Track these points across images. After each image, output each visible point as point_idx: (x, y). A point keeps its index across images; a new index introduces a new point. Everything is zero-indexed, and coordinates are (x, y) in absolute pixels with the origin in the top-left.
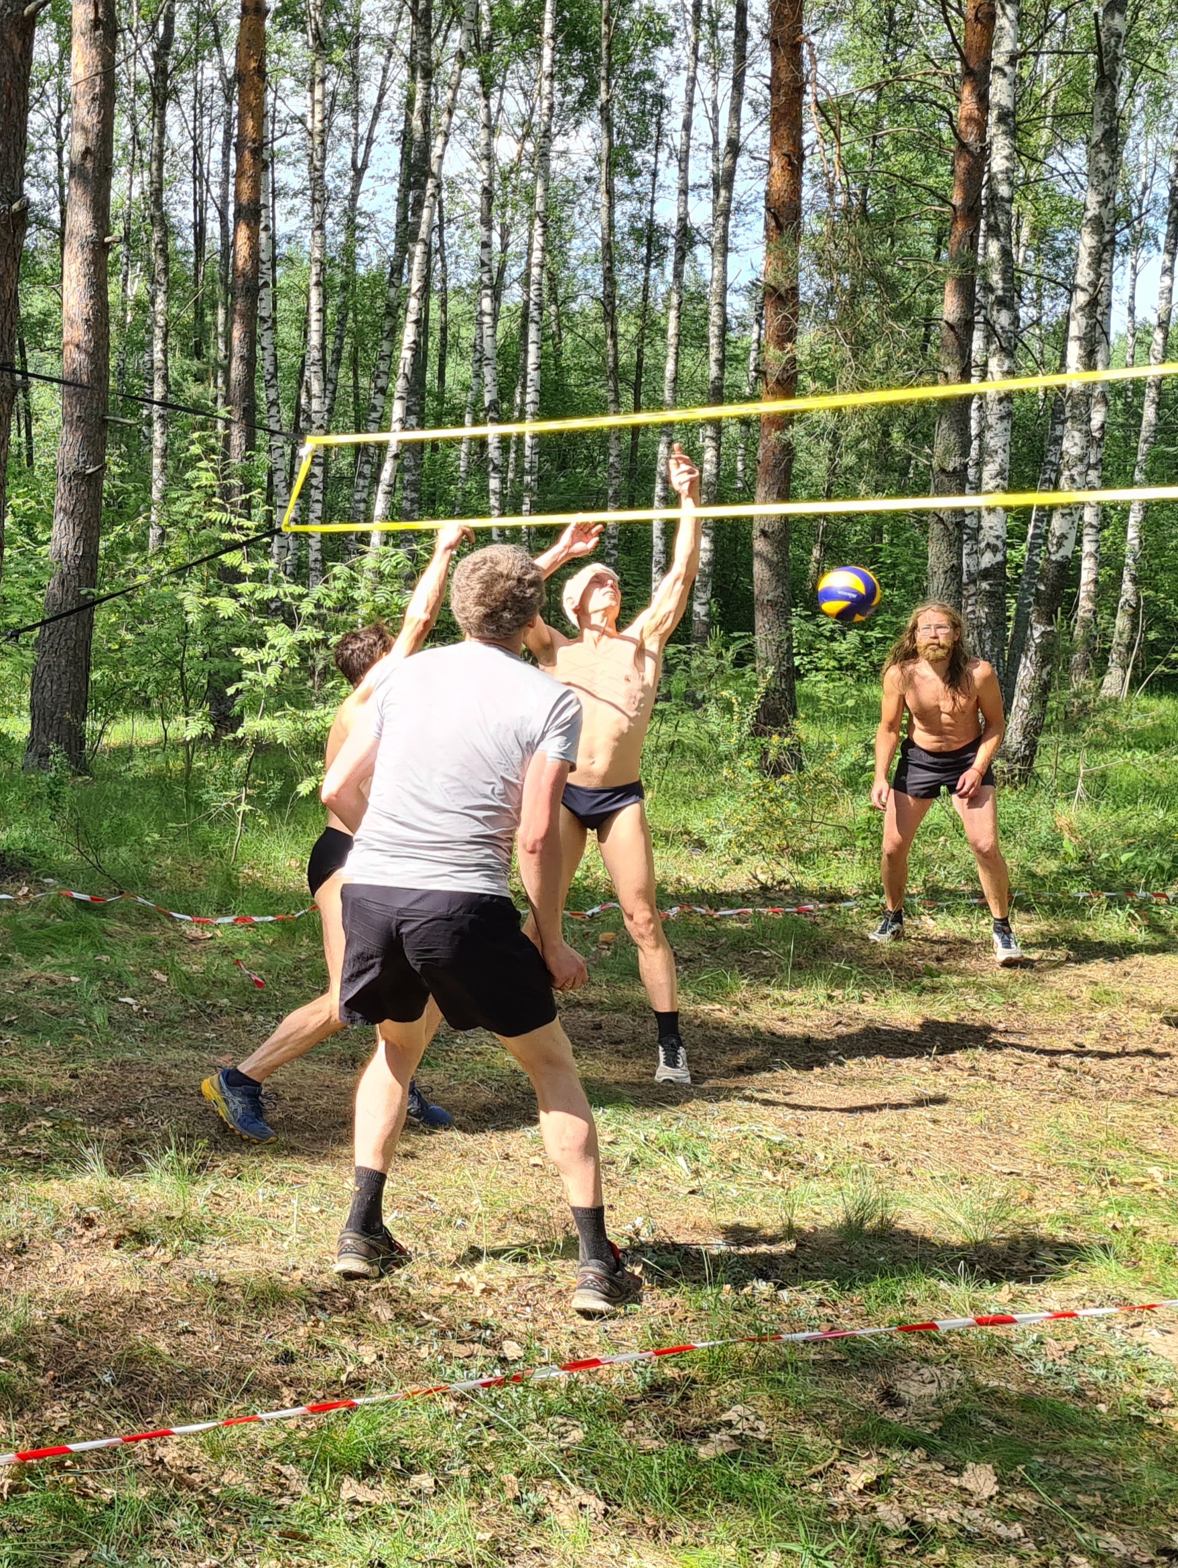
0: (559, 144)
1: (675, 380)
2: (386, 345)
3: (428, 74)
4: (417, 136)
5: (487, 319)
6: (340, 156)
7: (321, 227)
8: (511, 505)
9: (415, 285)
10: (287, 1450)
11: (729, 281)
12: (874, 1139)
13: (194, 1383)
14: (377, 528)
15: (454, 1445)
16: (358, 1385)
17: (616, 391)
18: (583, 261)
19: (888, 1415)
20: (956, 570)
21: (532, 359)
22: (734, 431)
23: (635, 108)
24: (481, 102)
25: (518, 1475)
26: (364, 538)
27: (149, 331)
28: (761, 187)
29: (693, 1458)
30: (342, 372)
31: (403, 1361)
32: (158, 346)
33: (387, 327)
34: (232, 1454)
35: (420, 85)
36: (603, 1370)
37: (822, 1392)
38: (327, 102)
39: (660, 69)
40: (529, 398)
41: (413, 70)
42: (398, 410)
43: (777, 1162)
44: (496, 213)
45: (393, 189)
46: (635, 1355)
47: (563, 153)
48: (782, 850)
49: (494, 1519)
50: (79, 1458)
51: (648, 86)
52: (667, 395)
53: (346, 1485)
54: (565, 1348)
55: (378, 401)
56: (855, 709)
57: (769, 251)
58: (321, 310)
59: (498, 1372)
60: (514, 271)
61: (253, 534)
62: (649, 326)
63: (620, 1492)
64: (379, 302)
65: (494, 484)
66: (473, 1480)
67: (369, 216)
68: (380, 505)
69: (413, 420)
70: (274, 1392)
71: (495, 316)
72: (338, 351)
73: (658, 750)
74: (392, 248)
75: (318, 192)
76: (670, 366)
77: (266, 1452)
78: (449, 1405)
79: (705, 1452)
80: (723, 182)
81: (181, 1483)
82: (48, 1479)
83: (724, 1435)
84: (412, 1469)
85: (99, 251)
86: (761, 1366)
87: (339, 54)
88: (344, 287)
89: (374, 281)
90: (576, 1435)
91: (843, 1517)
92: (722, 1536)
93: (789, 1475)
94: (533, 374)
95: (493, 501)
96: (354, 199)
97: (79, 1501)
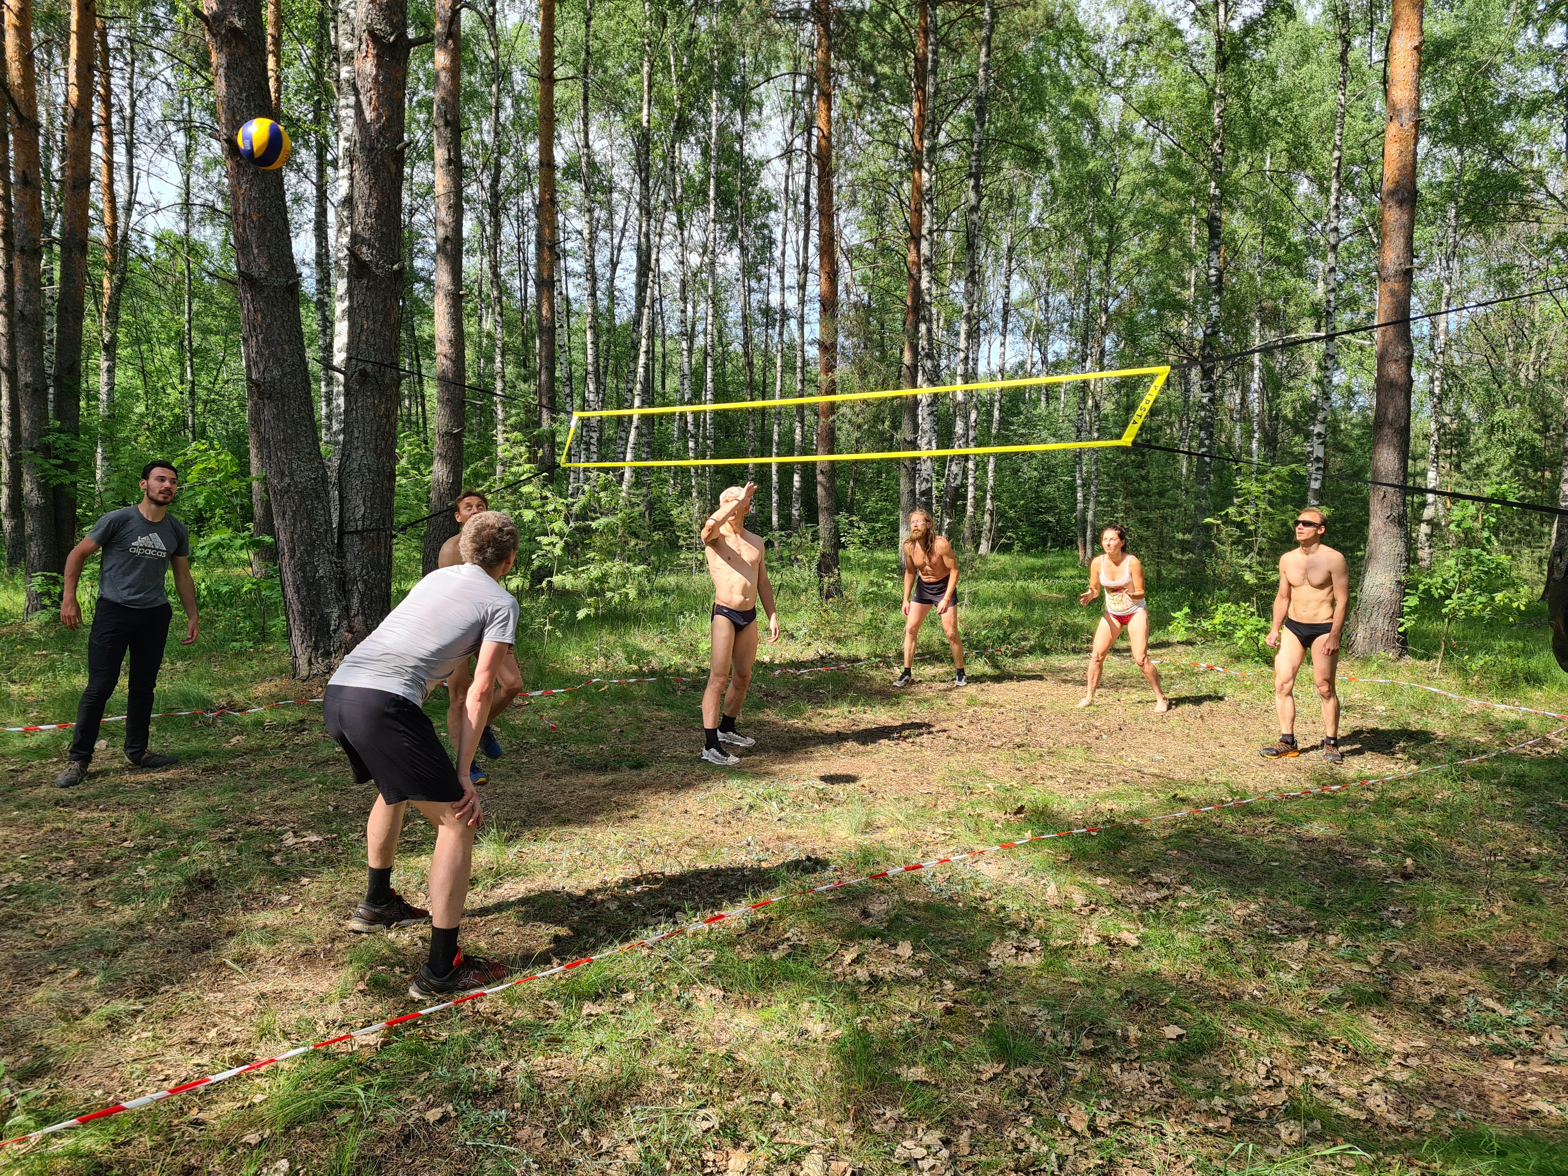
0: (721, 259)
1: (781, 390)
2: (632, 365)
3: (649, 214)
4: (644, 247)
5: (685, 353)
6: (602, 258)
7: (593, 295)
8: (700, 454)
9: (645, 332)
10: (553, 992)
12: (866, 782)
15: (646, 974)
18: (734, 324)
19: (864, 923)
20: (912, 492)
21: (710, 376)
22: (810, 418)
23: (760, 243)
24: (678, 231)
25: (680, 984)
27: (494, 350)
28: (819, 290)
29: (769, 960)
30: (608, 379)
32: (498, 359)
33: (632, 354)
34: (521, 1000)
35: (645, 219)
36: (727, 919)
38: (595, 223)
39: (771, 222)
40: (709, 397)
41: (642, 211)
42: (638, 401)
43: (820, 799)
44: (689, 295)
45: (633, 277)
46: (743, 909)
47: (723, 264)
48: (830, 637)
49: (666, 1010)
51: (766, 232)
52: (778, 393)
53: (585, 1006)
54: (708, 912)
55: (629, 396)
56: (867, 563)
57: (822, 323)
58: (593, 343)
59: (672, 930)
60: (699, 327)
62: (768, 360)
63: (732, 984)
64: (628, 341)
65: (691, 444)
66: (655, 990)
68: (629, 453)
69: (646, 403)
70: (549, 961)
71: (690, 351)
72: (606, 367)
74: (633, 310)
75: (593, 276)
76: (778, 382)
77: (541, 996)
78: (645, 952)
79: (775, 956)
80: (802, 287)
81: (489, 1021)
82: (407, 1034)
83: (785, 946)
84: (623, 991)
85: (457, 299)
86: (805, 906)
87: (600, 196)
88: (608, 331)
89: (624, 328)
90: (711, 957)
91: (840, 979)
92: (781, 999)
93: (815, 961)
94: (709, 384)
95: (691, 454)
96: (612, 280)
97: (425, 1043)
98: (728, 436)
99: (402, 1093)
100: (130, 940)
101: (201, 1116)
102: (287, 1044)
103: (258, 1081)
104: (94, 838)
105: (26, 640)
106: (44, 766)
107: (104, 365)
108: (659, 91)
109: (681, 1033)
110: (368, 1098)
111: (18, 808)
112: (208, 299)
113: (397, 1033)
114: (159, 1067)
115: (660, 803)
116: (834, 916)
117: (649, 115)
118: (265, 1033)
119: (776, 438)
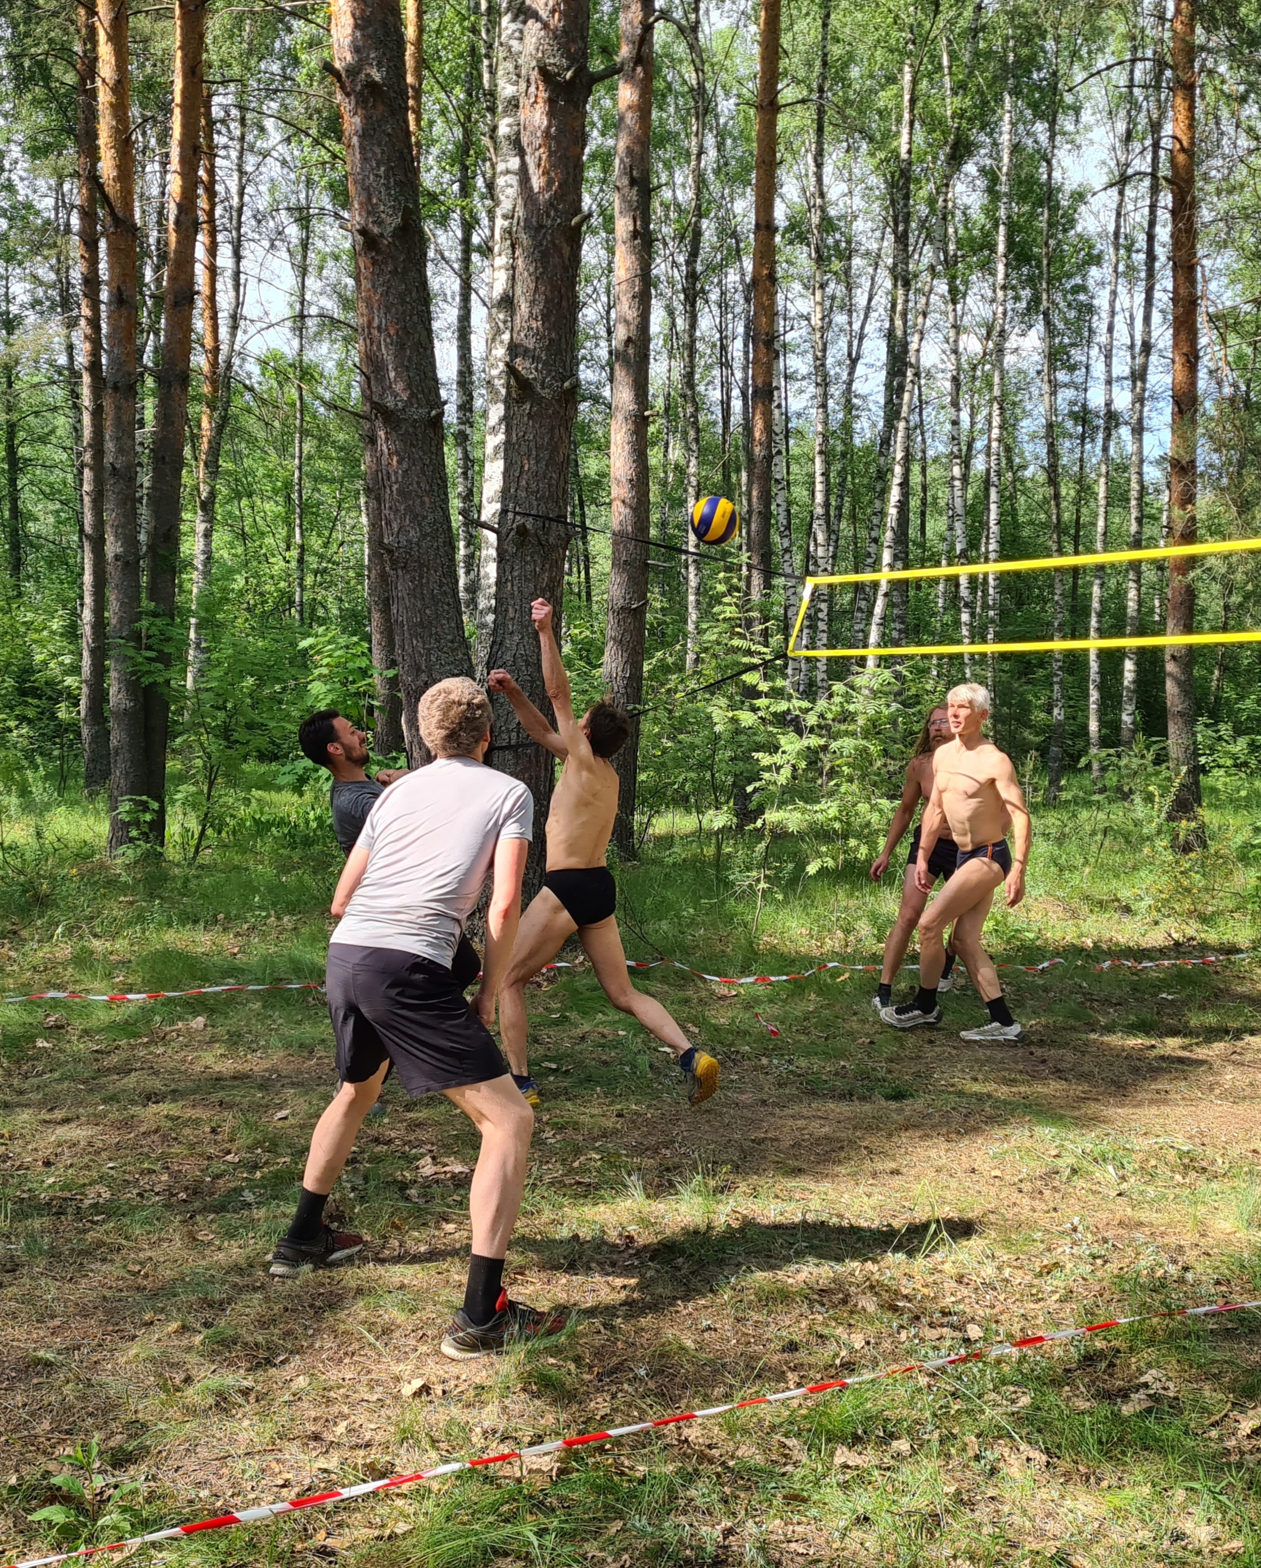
0: (1012, 342)
1: (1105, 534)
2: (877, 503)
3: (907, 284)
4: (899, 333)
5: (957, 483)
6: (838, 350)
7: (824, 406)
8: (978, 635)
9: (899, 455)
10: (792, 1426)
11: (1145, 453)
13: (715, 1372)
14: (871, 653)
15: (928, 1414)
16: (850, 1367)
17: (1059, 542)
18: (1033, 437)
21: (993, 516)
22: (1150, 575)
23: (1072, 314)
24: (950, 307)
25: (978, 1436)
26: (862, 661)
27: (686, 491)
28: (1169, 379)
29: (1116, 1415)
30: (843, 525)
31: (887, 1345)
32: (692, 502)
33: (878, 488)
34: (745, 1431)
35: (900, 292)
36: (1047, 1345)
37: (1219, 1356)
38: (827, 304)
39: (1091, 283)
40: (991, 548)
41: (895, 279)
42: (887, 557)
43: (1186, 1167)
44: (965, 399)
45: (882, 376)
46: (1071, 1331)
47: (1015, 350)
48: (1190, 913)
49: (958, 1474)
50: (618, 1442)
51: (1082, 297)
52: (1099, 545)
53: (838, 1452)
54: (1016, 1328)
55: (872, 549)
56: (1247, 798)
57: (1173, 432)
58: (825, 474)
59: (962, 1351)
60: (979, 445)
61: (768, 657)
62: (1084, 489)
63: (1059, 1446)
64: (872, 469)
65: (965, 617)
66: (941, 1442)
67: (864, 398)
68: (874, 634)
69: (899, 564)
70: (781, 1377)
71: (965, 478)
72: (839, 508)
73: (1093, 833)
74: (881, 424)
75: (823, 379)
76: (1101, 523)
77: (773, 1428)
78: (923, 1381)
79: (1126, 1410)
80: (1139, 375)
81: (702, 1458)
82: (591, 1461)
83: (1141, 1395)
84: (893, 1436)
85: (640, 422)
86: (1170, 1336)
87: (836, 265)
88: (844, 455)
89: (868, 450)
90: (1025, 1400)
91: (1234, 1458)
92: (1140, 1478)
93: (1192, 1425)
94: (994, 528)
95: (965, 632)
96: (850, 383)
97: (616, 1478)
98: (1020, 604)
99: (587, 1546)
100: (238, 1289)
101: (330, 1542)
102: (433, 1455)
103: (400, 1502)
104: (192, 1146)
105: (109, 882)
106: (133, 1047)
107: (201, 527)
108: (926, 105)
109: (983, 1513)
110: (541, 1546)
111: (105, 1101)
112: (323, 438)
113: (577, 1457)
114: (276, 1467)
115: (933, 1153)
117: (910, 142)
118: (406, 1436)
119: (1096, 605)
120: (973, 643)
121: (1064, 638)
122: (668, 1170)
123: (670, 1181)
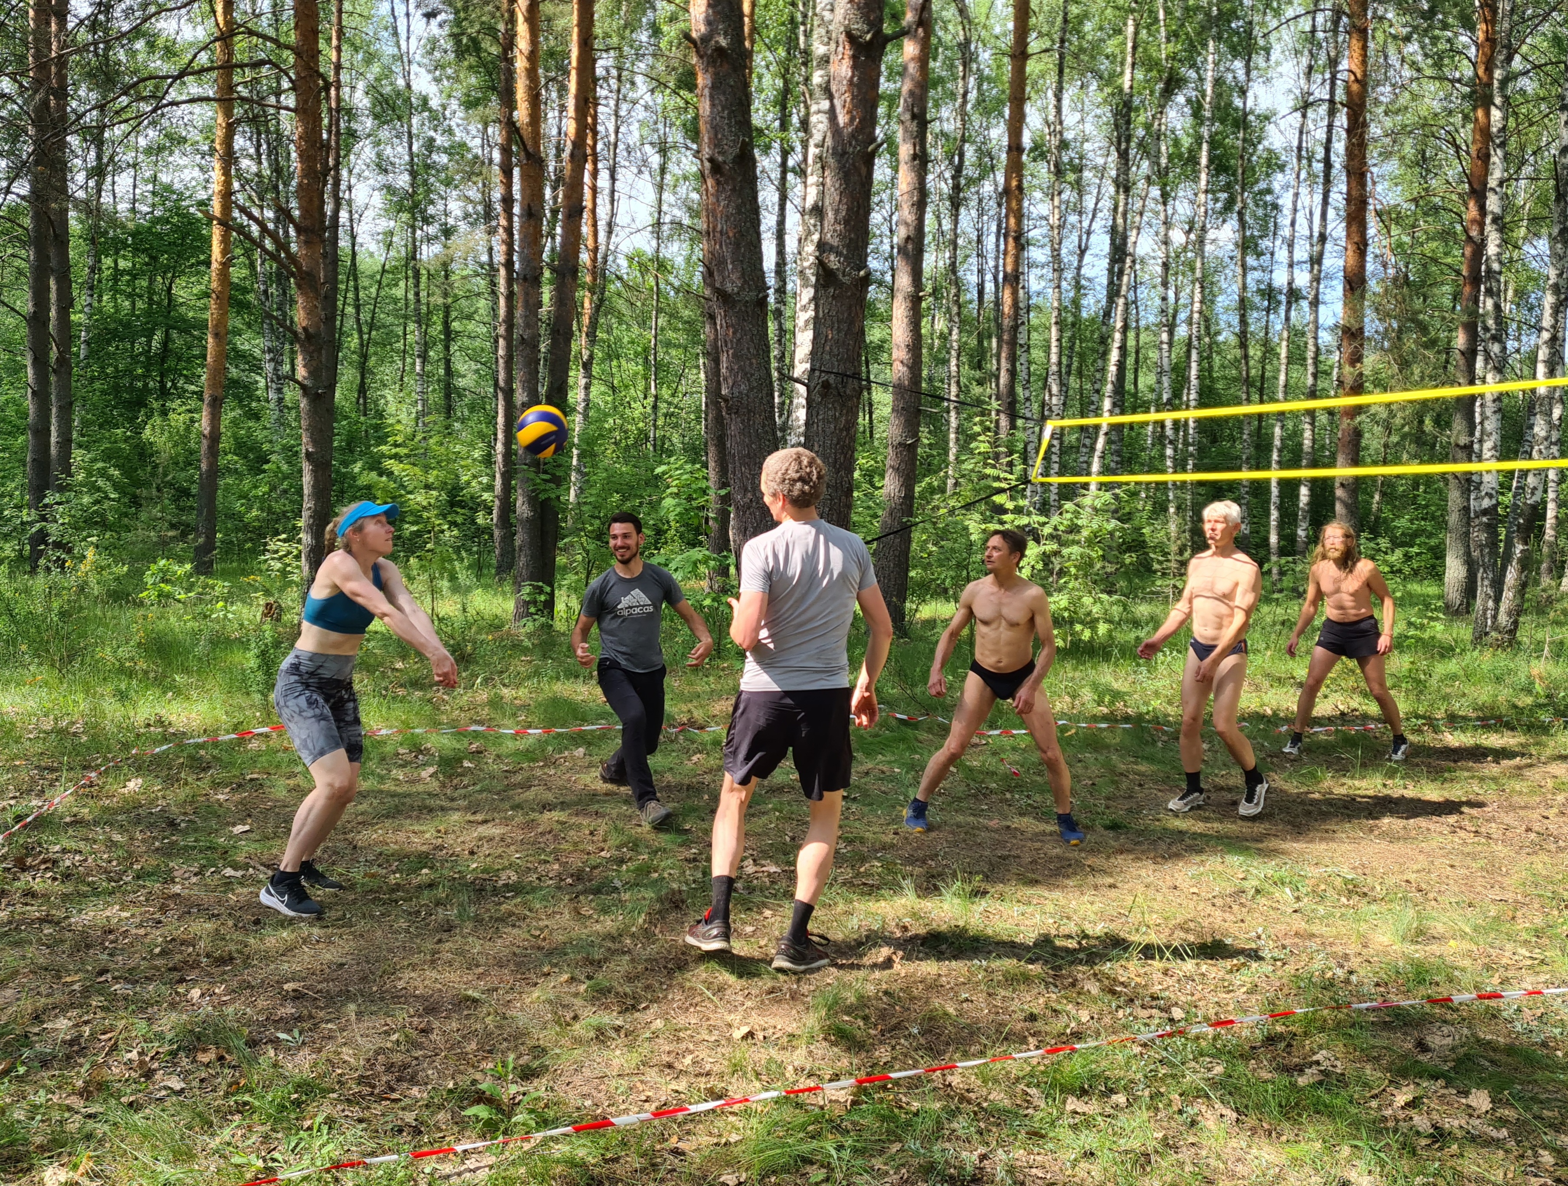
0: (1211, 234)
1: (1285, 386)
2: (1100, 362)
3: (1127, 190)
4: (1120, 229)
5: (1165, 346)
6: (1070, 244)
7: (1059, 287)
8: (1180, 466)
9: (1119, 325)
10: (1031, 1079)
11: (1321, 321)
12: (1412, 877)
13: (972, 1034)
14: (1094, 480)
15: (1139, 1076)
16: (1078, 1036)
17: (1248, 393)
18: (1227, 309)
19: (1420, 1057)
20: (1466, 509)
21: (1194, 372)
22: (1323, 419)
23: (1260, 212)
24: (1161, 208)
25: (1181, 1095)
26: (1086, 486)
27: (948, 353)
28: (1341, 263)
29: (1294, 1085)
30: (1072, 379)
31: (1107, 1020)
32: (953, 362)
33: (1101, 349)
34: (996, 1081)
35: (1122, 197)
36: (1236, 1027)
37: (1379, 1044)
38: (1063, 207)
39: (1276, 186)
40: (1192, 397)
41: (1118, 186)
42: (1107, 404)
43: (1350, 892)
44: (1171, 279)
45: (1105, 263)
46: (1257, 1017)
47: (1214, 241)
49: (1165, 1123)
50: (897, 1083)
51: (1268, 198)
52: (1280, 396)
53: (1069, 1101)
54: (1211, 1012)
55: (1095, 398)
57: (1345, 304)
58: (1059, 340)
59: (1168, 1028)
60: (1182, 316)
61: (1014, 483)
62: (1269, 350)
63: (1246, 1107)
64: (1097, 336)
65: (1169, 452)
66: (1151, 1098)
67: (1089, 280)
68: (1095, 467)
69: (1117, 410)
70: (1023, 1040)
71: (1170, 344)
72: (1069, 366)
73: (1274, 624)
74: (1104, 302)
75: (1057, 265)
76: (1282, 377)
77: (1018, 1079)
78: (1137, 1050)
79: (1302, 1081)
80: (1316, 260)
81: (962, 1099)
82: (876, 1096)
83: (1314, 1070)
84: (1112, 1091)
85: (915, 300)
86: (1338, 1024)
87: (1071, 177)
88: (1073, 325)
89: (1093, 320)
90: (1219, 1069)
91: (1391, 1124)
92: (1313, 1136)
93: (1356, 1096)
94: (1194, 381)
95: (1169, 463)
96: (1079, 268)
97: (896, 1111)
98: (1214, 441)
99: (874, 1161)
100: (613, 952)
101: (681, 1145)
102: (757, 1084)
103: (732, 1119)
104: (576, 844)
105: (514, 646)
106: (533, 769)
107: (582, 382)
108: (1145, 50)
109: (1185, 1155)
110: (839, 1158)
111: (512, 808)
112: (673, 315)
113: (867, 1093)
114: (641, 1087)
115: (1143, 873)
116: (1378, 1042)
117: (1132, 80)
118: (737, 1068)
119: (1277, 442)
120: (1175, 472)
121: (1250, 469)
122: (933, 876)
123: (935, 886)
